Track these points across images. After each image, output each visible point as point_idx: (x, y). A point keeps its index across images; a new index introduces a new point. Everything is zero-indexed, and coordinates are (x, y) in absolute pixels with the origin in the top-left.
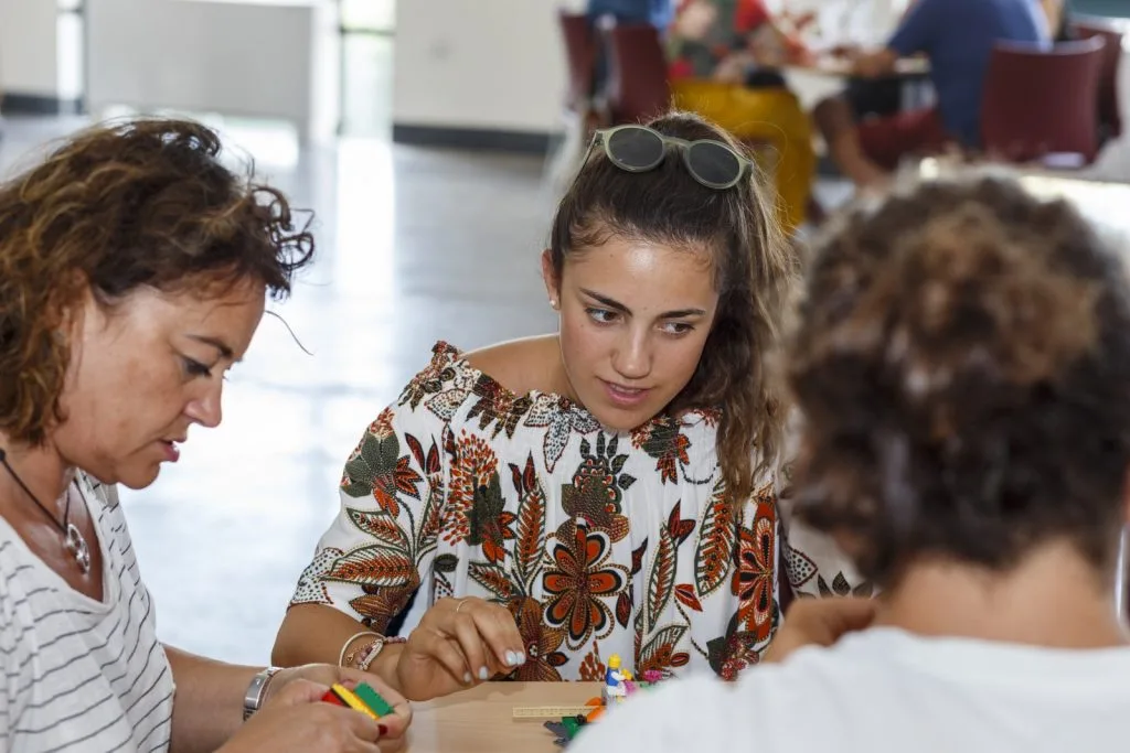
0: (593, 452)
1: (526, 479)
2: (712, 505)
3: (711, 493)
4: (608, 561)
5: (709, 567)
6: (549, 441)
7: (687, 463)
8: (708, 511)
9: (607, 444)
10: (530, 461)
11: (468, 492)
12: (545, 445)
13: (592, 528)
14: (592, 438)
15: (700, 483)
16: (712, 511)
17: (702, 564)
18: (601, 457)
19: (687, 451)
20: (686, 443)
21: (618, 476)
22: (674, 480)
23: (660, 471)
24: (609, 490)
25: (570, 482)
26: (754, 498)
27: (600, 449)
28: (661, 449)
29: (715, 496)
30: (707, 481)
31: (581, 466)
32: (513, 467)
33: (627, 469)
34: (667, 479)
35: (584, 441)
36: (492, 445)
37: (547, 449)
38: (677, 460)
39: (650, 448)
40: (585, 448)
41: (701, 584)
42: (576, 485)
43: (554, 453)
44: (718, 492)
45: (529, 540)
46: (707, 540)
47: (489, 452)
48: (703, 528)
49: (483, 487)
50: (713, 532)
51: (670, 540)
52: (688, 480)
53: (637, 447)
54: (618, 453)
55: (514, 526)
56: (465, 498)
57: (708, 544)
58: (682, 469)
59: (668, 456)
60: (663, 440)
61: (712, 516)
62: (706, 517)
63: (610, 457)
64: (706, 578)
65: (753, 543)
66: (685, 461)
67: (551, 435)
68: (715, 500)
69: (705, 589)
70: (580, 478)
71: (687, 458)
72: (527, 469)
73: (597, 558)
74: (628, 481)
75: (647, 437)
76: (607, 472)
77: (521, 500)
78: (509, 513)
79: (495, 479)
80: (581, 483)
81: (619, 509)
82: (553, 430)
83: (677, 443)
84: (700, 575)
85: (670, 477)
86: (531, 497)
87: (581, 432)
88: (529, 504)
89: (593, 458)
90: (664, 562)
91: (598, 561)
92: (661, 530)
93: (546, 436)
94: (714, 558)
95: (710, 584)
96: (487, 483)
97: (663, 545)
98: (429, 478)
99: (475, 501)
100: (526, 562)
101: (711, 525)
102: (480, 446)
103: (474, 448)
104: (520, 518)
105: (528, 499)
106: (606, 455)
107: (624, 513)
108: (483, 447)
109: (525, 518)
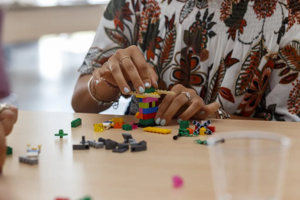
0: (201, 18)
1: (170, 24)
2: (250, 56)
3: (251, 50)
4: (199, 70)
5: (242, 84)
6: (184, 9)
7: (242, 33)
8: (247, 58)
9: (208, 16)
10: (174, 16)
11: (145, 24)
12: (182, 11)
13: (194, 53)
14: (203, 11)
15: (246, 44)
16: (249, 59)
17: (240, 82)
18: (204, 21)
19: (244, 27)
20: (245, 24)
21: (209, 31)
22: (234, 39)
23: (228, 34)
24: (203, 37)
25: (188, 29)
26: (267, 57)
27: (205, 17)
28: (232, 23)
29: (252, 52)
30: (250, 44)
31: (194, 23)
32: (166, 18)
33: (214, 29)
34: (231, 38)
35: (199, 12)
36: (160, 6)
37: (183, 13)
38: (237, 31)
39: (227, 22)
40: (198, 15)
41: (237, 91)
42: (191, 31)
43: (184, 14)
44: (254, 50)
45: (166, 53)
46: (244, 71)
47: (158, 8)
48: (244, 65)
49: (153, 24)
50: (248, 68)
51: (224, 66)
52: (240, 41)
53: (221, 20)
54: (212, 21)
55: (161, 44)
56: (143, 26)
57: (244, 73)
58: (239, 35)
59: (234, 28)
60: (234, 20)
61: (249, 61)
62: (246, 60)
63: (208, 22)
64: (240, 89)
65: (260, 77)
66: (241, 32)
67: (186, 7)
68: (252, 54)
69: (238, 94)
70: (193, 29)
71: (243, 31)
72: (171, 20)
73: (195, 68)
74: (213, 34)
75: (228, 16)
76: (205, 28)
77: (167, 33)
78: (160, 38)
79: (158, 21)
80: (193, 31)
81: (205, 46)
82: (187, 5)
83: (240, 23)
84: (238, 87)
85: (232, 37)
86: (171, 33)
87: (199, 8)
88: (169, 36)
89: (200, 20)
90: (219, 76)
91: (195, 69)
92: (221, 61)
93: (184, 7)
94: (245, 80)
95: (241, 92)
96: (155, 22)
97: (220, 68)
98: (136, 15)
99: (148, 29)
100: (163, 63)
101: (247, 65)
102: (155, 5)
103: (153, 5)
104: (164, 42)
105: (169, 33)
106: (206, 21)
107: (207, 49)
108: (157, 6)
109: (166, 42)
